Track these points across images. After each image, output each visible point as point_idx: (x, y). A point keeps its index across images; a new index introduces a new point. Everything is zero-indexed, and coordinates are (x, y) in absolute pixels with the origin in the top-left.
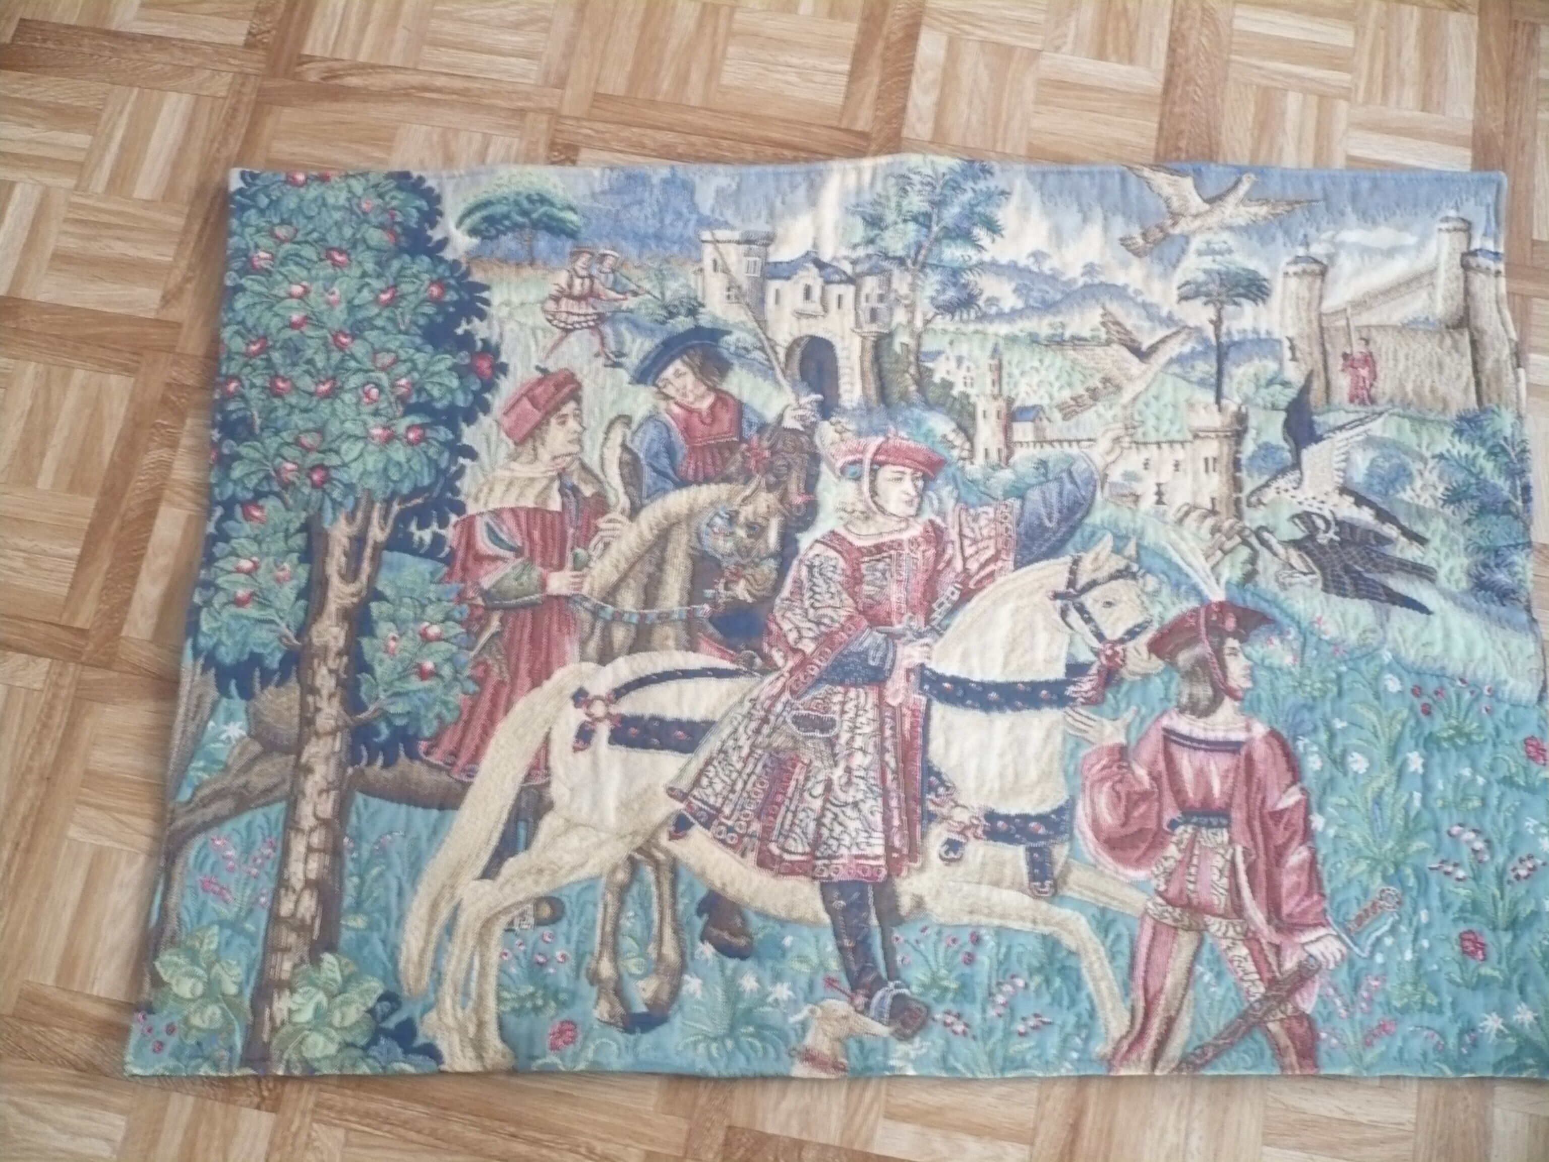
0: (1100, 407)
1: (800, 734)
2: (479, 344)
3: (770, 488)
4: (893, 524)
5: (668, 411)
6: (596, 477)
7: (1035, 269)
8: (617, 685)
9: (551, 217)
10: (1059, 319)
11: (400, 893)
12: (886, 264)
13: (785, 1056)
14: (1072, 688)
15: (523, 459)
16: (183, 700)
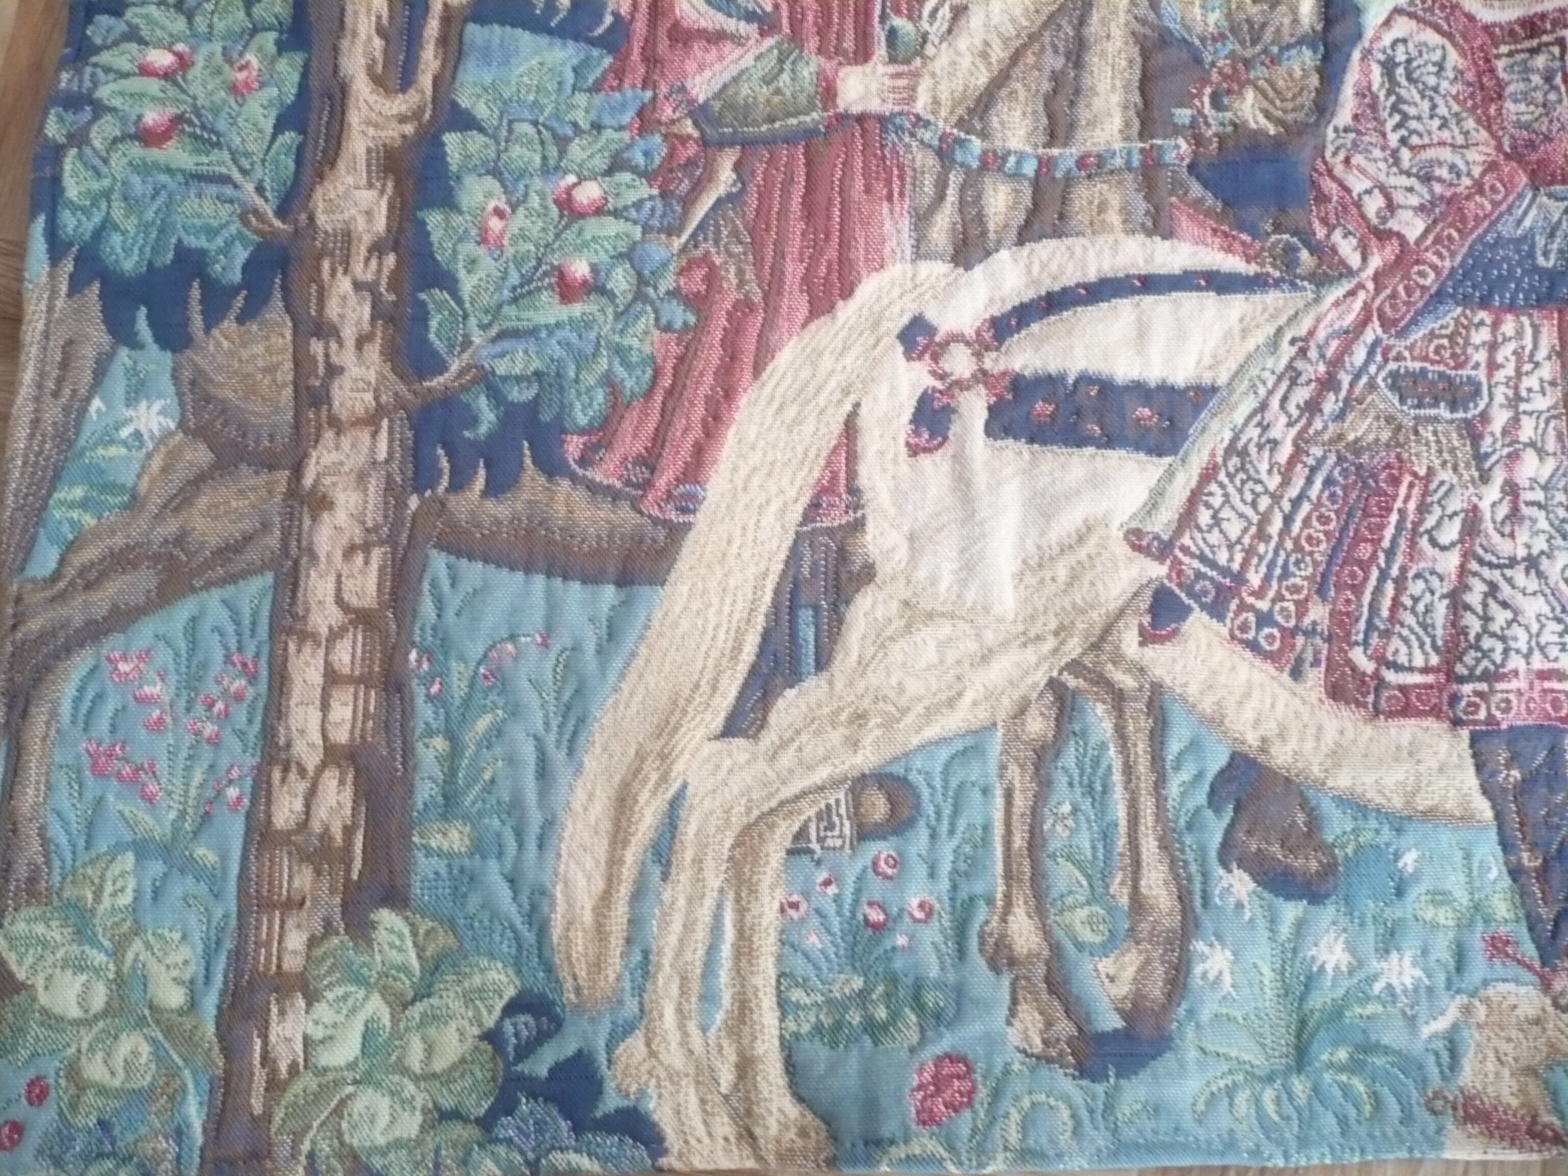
1: (1408, 414)
11: (544, 772)
13: (1421, 1114)
16: (31, 352)
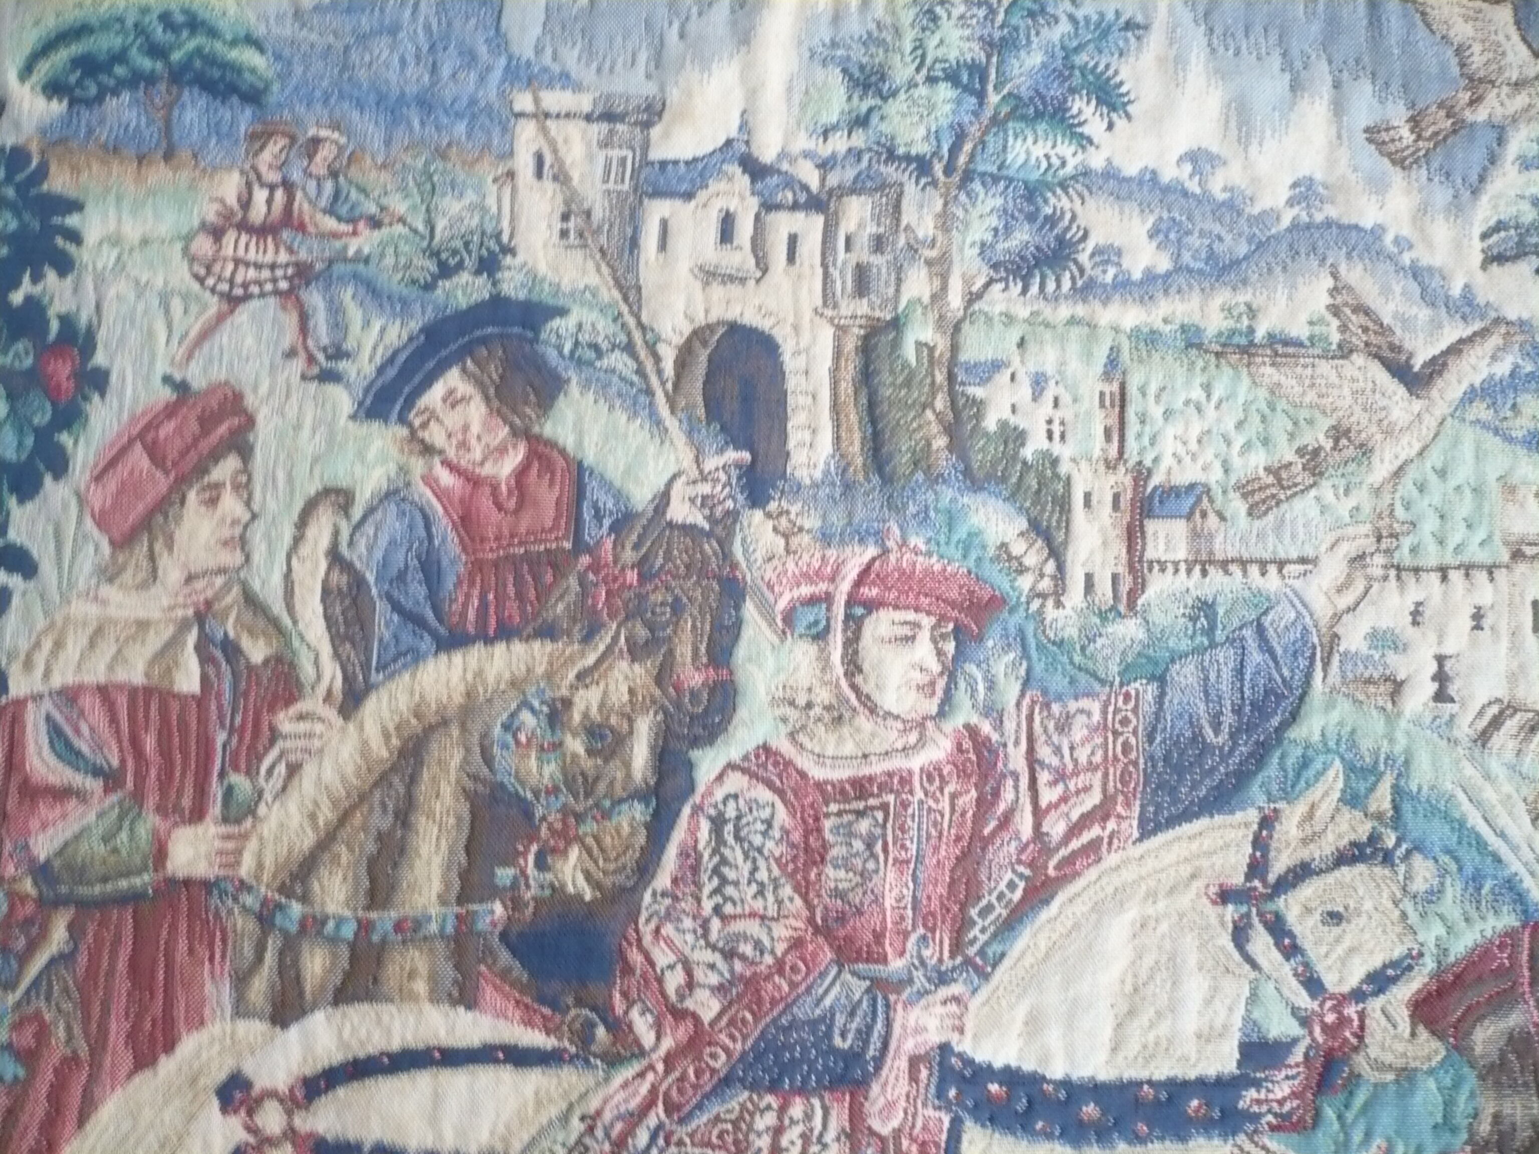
0: (1326, 490)
2: (54, 326)
3: (636, 652)
4: (891, 736)
5: (429, 480)
6: (275, 622)
7: (1193, 187)
8: (309, 1071)
9: (211, 60)
10: (1243, 297)
12: (890, 171)
14: (1252, 1093)
15: (127, 577)
